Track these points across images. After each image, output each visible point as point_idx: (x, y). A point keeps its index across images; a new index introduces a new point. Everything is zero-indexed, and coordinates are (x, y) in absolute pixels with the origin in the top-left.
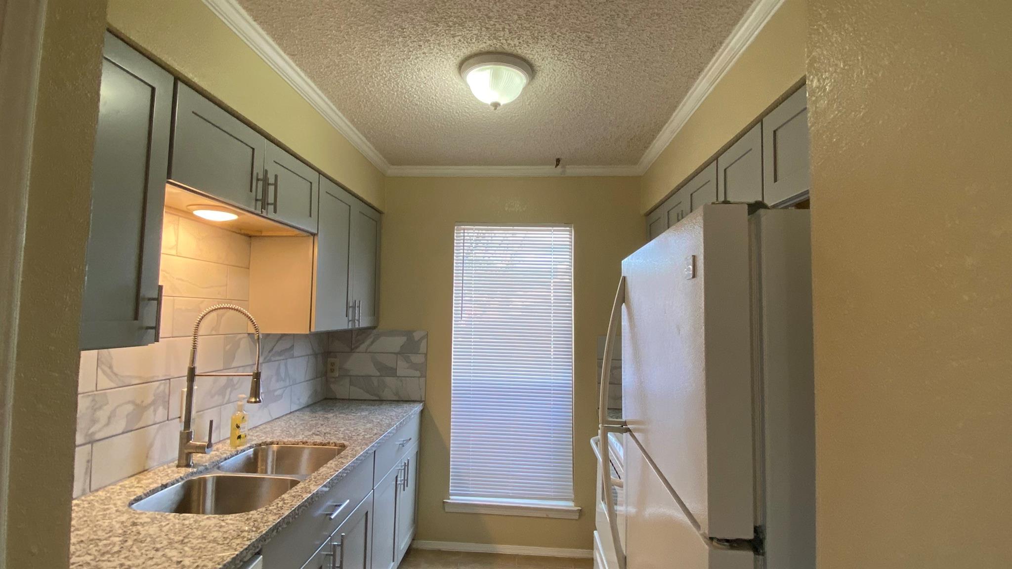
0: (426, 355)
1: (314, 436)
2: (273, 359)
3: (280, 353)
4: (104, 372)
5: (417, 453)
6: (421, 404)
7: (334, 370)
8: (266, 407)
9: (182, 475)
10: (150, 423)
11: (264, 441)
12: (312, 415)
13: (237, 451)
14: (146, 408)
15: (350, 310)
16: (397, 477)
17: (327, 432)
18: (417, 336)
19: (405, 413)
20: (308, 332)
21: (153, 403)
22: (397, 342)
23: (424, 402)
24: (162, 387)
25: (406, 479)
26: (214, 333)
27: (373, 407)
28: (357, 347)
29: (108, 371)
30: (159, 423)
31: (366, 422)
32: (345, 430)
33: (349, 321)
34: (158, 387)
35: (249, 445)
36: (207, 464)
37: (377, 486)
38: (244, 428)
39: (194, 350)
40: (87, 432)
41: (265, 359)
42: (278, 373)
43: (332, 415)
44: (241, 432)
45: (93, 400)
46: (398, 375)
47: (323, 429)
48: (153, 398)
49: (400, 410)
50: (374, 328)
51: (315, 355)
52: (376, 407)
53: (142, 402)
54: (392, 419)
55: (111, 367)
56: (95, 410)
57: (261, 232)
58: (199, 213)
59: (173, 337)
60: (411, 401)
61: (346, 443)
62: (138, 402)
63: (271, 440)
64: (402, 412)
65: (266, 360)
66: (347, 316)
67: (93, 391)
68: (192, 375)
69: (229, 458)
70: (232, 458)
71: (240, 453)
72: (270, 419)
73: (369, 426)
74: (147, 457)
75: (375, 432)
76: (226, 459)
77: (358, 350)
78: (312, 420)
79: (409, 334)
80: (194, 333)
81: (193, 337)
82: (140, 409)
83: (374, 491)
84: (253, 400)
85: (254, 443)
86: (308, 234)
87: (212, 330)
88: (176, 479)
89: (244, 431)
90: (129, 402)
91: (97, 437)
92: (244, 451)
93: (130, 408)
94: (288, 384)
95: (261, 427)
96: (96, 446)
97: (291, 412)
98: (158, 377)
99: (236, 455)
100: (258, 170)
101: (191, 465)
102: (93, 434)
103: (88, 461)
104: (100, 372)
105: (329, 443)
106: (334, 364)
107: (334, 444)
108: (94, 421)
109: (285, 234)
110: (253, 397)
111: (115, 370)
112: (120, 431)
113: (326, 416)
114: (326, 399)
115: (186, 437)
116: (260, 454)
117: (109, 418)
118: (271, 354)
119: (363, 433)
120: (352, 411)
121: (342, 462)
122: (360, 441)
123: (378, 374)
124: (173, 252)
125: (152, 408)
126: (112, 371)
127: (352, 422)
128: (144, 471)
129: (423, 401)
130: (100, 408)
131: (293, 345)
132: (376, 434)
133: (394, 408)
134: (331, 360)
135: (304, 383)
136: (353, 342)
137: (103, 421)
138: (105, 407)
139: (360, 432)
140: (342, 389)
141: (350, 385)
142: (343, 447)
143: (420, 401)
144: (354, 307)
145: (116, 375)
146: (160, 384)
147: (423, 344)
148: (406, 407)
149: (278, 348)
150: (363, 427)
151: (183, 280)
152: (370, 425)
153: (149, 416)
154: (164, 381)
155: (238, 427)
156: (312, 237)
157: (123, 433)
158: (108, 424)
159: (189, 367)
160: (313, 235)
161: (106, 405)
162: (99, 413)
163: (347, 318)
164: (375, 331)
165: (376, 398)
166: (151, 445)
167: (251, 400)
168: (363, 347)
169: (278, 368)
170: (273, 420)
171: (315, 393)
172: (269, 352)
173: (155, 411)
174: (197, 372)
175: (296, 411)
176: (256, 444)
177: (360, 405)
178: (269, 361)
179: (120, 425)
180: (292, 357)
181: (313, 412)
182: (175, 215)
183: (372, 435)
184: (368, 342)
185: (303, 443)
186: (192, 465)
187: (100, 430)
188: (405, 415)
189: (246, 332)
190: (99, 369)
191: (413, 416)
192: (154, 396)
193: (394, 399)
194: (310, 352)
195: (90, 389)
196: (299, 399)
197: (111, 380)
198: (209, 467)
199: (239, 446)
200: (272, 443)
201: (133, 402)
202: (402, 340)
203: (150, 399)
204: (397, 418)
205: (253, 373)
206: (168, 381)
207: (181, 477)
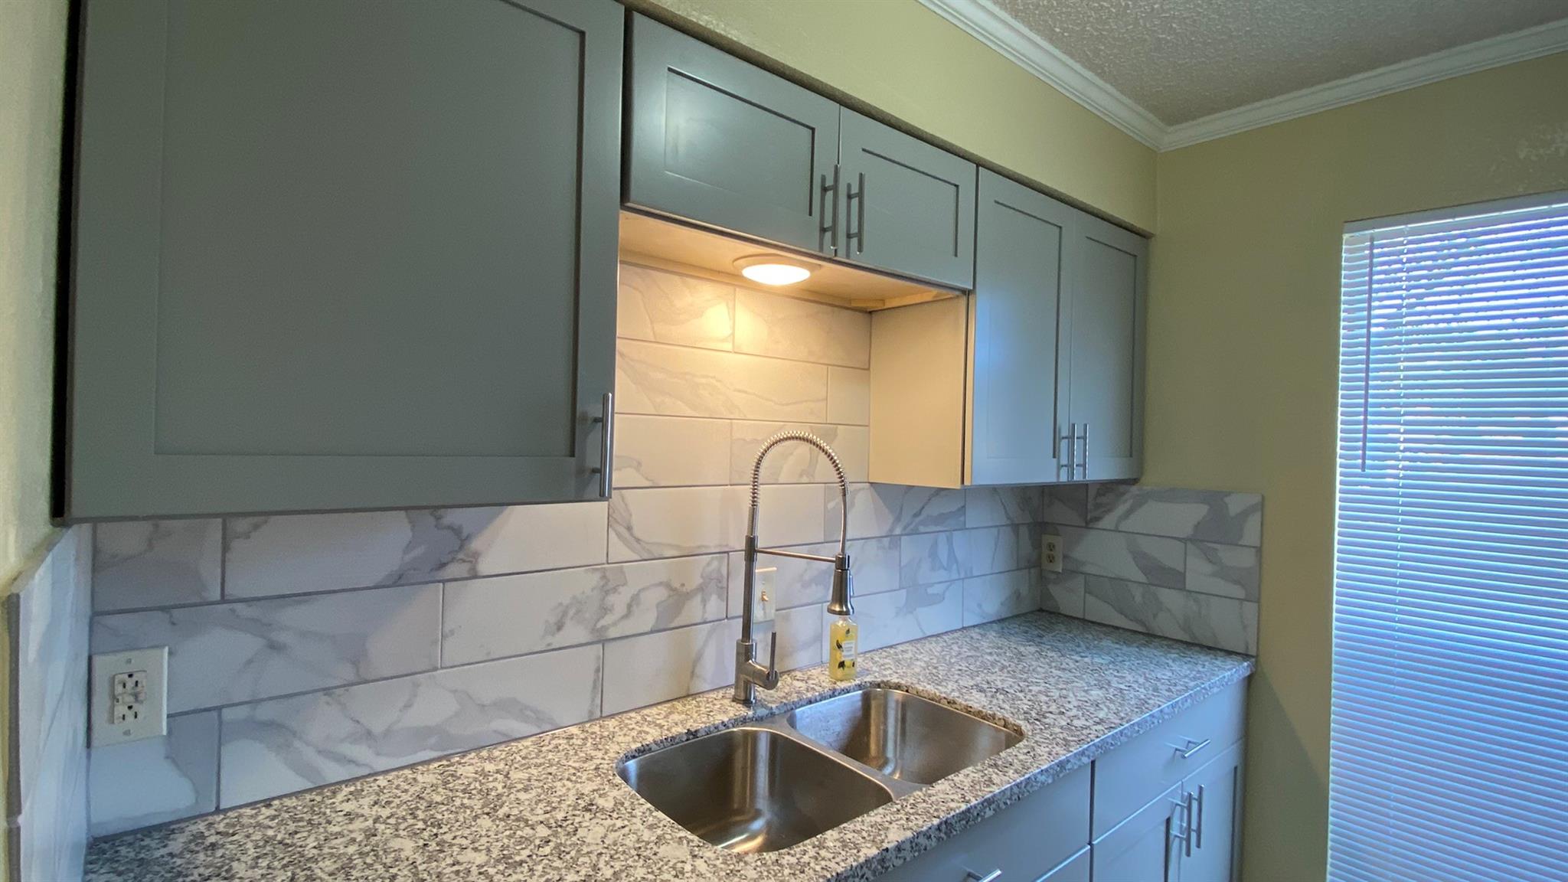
0: (1259, 550)
1: (974, 692)
2: (922, 529)
3: (940, 519)
4: (619, 535)
5: (1236, 768)
6: (1246, 664)
7: (1053, 558)
8: (911, 613)
9: (726, 720)
10: (698, 620)
11: (885, 680)
12: (996, 640)
13: (834, 690)
14: (688, 596)
15: (1064, 444)
16: (1168, 821)
17: (1003, 689)
18: (1235, 505)
19: (1195, 679)
20: (958, 486)
21: (701, 589)
22: (1187, 516)
23: (1253, 660)
24: (715, 564)
25: (1194, 826)
26: (805, 479)
27: (1125, 648)
28: (1097, 519)
29: (626, 534)
30: (710, 622)
31: (1093, 682)
32: (1040, 692)
33: (1059, 467)
34: (709, 564)
35: (858, 682)
36: (774, 706)
37: (1099, 840)
38: (850, 649)
39: (754, 509)
40: (595, 625)
41: (905, 528)
42: (933, 554)
43: (1033, 649)
44: (845, 656)
45: (604, 577)
46: (1188, 587)
47: (999, 680)
48: (701, 581)
49: (1185, 670)
50: (1134, 481)
51: (1015, 527)
52: (1134, 650)
53: (683, 585)
54: (1156, 690)
55: (629, 529)
56: (607, 593)
57: (883, 301)
58: (753, 273)
59: (731, 485)
60: (1221, 650)
61: (1025, 727)
62: (676, 585)
63: (896, 681)
64: (1186, 676)
65: (908, 530)
66: (1054, 457)
67: (603, 564)
68: (751, 550)
69: (816, 701)
70: (823, 702)
71: (839, 694)
72: (921, 635)
73: (1096, 694)
74: (693, 673)
75: (1102, 715)
76: (810, 702)
77: (1101, 524)
78: (991, 654)
79: (1214, 499)
80: (752, 479)
81: (752, 487)
82: (678, 598)
83: (1092, 850)
84: (837, 608)
85: (869, 679)
86: (957, 293)
87: (801, 475)
88: (714, 725)
89: (851, 655)
90: (661, 584)
91: (613, 633)
92: (848, 692)
93: (661, 594)
94: (955, 576)
95: (900, 648)
96: (609, 646)
97: (964, 628)
98: (706, 547)
99: (831, 697)
100: (824, 168)
101: (752, 702)
102: (605, 628)
103: (597, 671)
104: (612, 534)
105: (993, 716)
106: (1054, 546)
107: (1003, 723)
108: (605, 610)
109: (918, 299)
110: (836, 603)
111: (637, 532)
112: (648, 629)
113: (1022, 649)
114: (1041, 610)
115: (745, 652)
116: (873, 704)
117: (629, 606)
118: (917, 520)
119: (1074, 712)
120: (1078, 649)
121: (990, 780)
122: (1057, 730)
123: (1142, 578)
124: (728, 346)
125: (698, 598)
126: (632, 535)
127: (1066, 675)
128: (688, 696)
129: (1253, 657)
130: (615, 590)
131: (964, 507)
132: (1101, 722)
133: (1174, 660)
134: (1048, 539)
135: (988, 577)
136: (1090, 506)
137: (620, 609)
138: (621, 589)
139: (1068, 706)
140: (1069, 598)
141: (1085, 592)
142: (1018, 735)
143: (1246, 656)
144: (1071, 438)
145: (638, 540)
146: (712, 559)
147: (1253, 524)
148: (1205, 663)
149: (933, 510)
150: (1081, 694)
151: (745, 392)
152: (1100, 692)
153: (694, 610)
154: (718, 555)
155: (839, 647)
156: (965, 298)
157: (652, 632)
158: (626, 616)
159: (747, 536)
160: (967, 293)
161: (623, 586)
162: (612, 599)
163: (1055, 460)
164: (1134, 489)
165: (1140, 629)
166: (698, 658)
167: (833, 608)
168: (1108, 521)
169: (935, 545)
170: (925, 638)
171: (1017, 596)
172: (916, 515)
173: (704, 602)
174: (760, 544)
175: (974, 626)
176: (871, 683)
177: (1102, 636)
178: (915, 532)
179: (646, 619)
180: (964, 528)
181: (1002, 634)
182: (727, 284)
183: (1090, 723)
184: (1122, 509)
185: (949, 703)
186: (754, 701)
187: (615, 624)
188: (1192, 684)
189: (866, 480)
190: (610, 529)
191: (1215, 690)
192: (702, 577)
193: (1179, 637)
194: (1004, 521)
195: (599, 562)
196: (980, 606)
197: (633, 550)
198: (777, 712)
199: (841, 681)
200: (898, 687)
201: (668, 585)
202: (1197, 512)
203: (697, 581)
204: (1169, 690)
205: (836, 557)
206: (726, 555)
207: (723, 722)
